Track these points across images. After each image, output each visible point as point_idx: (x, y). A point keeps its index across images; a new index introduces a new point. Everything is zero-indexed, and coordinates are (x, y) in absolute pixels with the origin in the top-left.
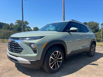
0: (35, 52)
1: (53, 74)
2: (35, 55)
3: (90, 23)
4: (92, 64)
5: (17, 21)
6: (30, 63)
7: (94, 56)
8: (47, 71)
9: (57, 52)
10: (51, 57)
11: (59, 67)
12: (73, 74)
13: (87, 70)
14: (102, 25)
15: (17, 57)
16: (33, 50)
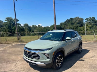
0: (48, 58)
1: (59, 70)
2: (49, 60)
3: (76, 18)
4: (80, 60)
5: (6, 18)
6: (45, 65)
7: (82, 53)
8: (55, 68)
9: (60, 56)
10: (57, 60)
11: (61, 65)
12: (71, 68)
13: (78, 65)
14: (85, 20)
15: (36, 62)
16: (47, 57)
